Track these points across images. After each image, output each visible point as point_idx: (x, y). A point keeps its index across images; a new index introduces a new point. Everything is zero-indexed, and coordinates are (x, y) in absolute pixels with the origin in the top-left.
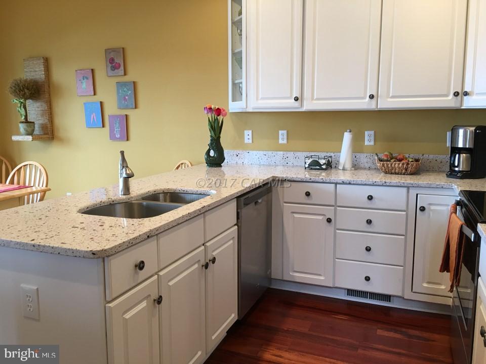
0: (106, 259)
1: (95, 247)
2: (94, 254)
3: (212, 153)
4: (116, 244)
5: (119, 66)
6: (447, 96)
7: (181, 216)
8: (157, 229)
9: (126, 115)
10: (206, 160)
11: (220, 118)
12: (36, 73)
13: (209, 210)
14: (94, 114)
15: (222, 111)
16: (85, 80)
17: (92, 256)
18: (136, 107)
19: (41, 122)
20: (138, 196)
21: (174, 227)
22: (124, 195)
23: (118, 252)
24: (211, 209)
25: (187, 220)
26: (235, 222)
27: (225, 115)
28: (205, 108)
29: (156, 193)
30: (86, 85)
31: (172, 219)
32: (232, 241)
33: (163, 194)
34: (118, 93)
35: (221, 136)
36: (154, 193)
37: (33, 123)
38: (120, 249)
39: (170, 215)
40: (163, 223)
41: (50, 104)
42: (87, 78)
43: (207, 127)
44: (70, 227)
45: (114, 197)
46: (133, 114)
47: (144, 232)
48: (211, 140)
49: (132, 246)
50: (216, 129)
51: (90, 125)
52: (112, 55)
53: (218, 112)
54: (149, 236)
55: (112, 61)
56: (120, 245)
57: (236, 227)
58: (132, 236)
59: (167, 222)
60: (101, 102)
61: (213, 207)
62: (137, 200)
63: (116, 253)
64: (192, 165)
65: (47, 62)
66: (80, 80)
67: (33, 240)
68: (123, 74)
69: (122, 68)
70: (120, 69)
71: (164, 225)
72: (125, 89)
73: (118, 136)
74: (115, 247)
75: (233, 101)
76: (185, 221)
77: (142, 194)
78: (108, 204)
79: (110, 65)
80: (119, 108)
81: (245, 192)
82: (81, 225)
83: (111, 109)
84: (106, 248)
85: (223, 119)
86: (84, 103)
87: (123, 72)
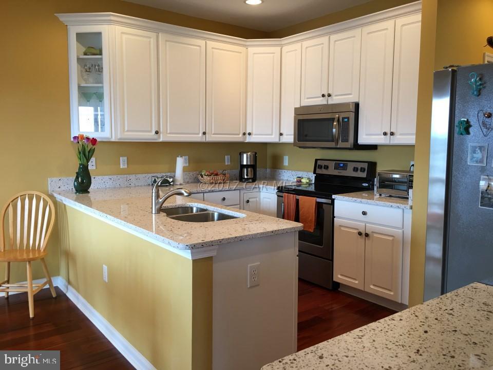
6: (239, 134)
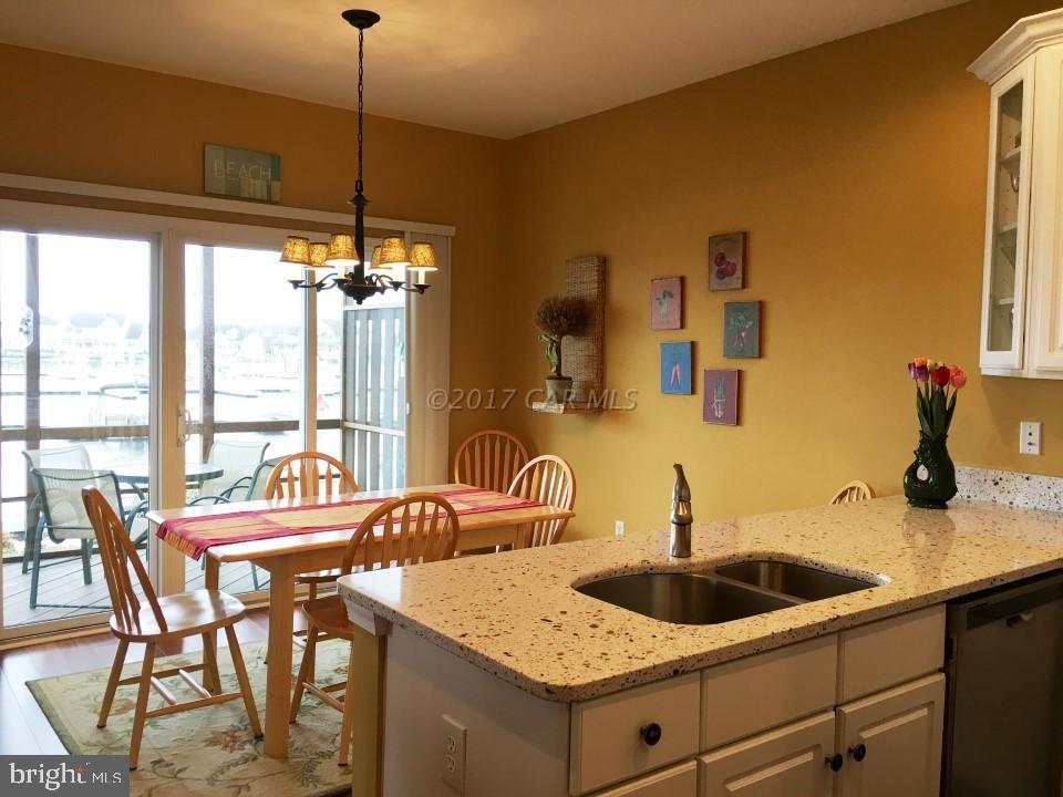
0: (574, 706)
1: (556, 677)
2: (548, 691)
3: (923, 474)
4: (596, 679)
5: (734, 271)
7: (769, 633)
8: (699, 658)
9: (739, 371)
10: (907, 487)
11: (949, 390)
12: (583, 285)
13: (853, 627)
14: (678, 367)
15: (952, 374)
16: (667, 298)
17: (545, 694)
18: (760, 356)
19: (584, 377)
20: (706, 563)
21: (745, 657)
22: (678, 556)
23: (598, 697)
24: (858, 626)
25: (783, 646)
26: (940, 664)
27: (962, 383)
28: (910, 366)
29: (751, 559)
30: (669, 309)
31: (743, 638)
32: (924, 712)
33: (767, 565)
34: (727, 323)
35: (949, 433)
36: (747, 559)
37: (570, 379)
38: (604, 691)
39: (744, 626)
40: (722, 644)
41: (602, 346)
42: (671, 296)
43: (913, 410)
44: (538, 619)
45: (657, 558)
46: (754, 371)
47: (666, 660)
48: (922, 442)
49: (633, 687)
50: (936, 414)
51: (669, 388)
52: (721, 249)
53: (942, 375)
54: (677, 670)
55: (720, 259)
56: (604, 682)
57: (942, 677)
58: (637, 665)
59: (729, 644)
60: (693, 344)
61: (864, 620)
62: (704, 572)
63: (594, 698)
64: (873, 495)
65: (604, 266)
66: (658, 299)
67: (464, 636)
68: (740, 286)
69: (739, 273)
70: (735, 276)
71: (720, 649)
72: (741, 317)
73: (719, 414)
74: (594, 684)
75: (991, 348)
76: (779, 648)
77: (718, 560)
78: (641, 572)
79: (717, 268)
80: (727, 355)
81: (974, 590)
82: (561, 616)
83: (712, 357)
84: (573, 683)
85: (955, 393)
86: (661, 344)
87: (740, 281)
